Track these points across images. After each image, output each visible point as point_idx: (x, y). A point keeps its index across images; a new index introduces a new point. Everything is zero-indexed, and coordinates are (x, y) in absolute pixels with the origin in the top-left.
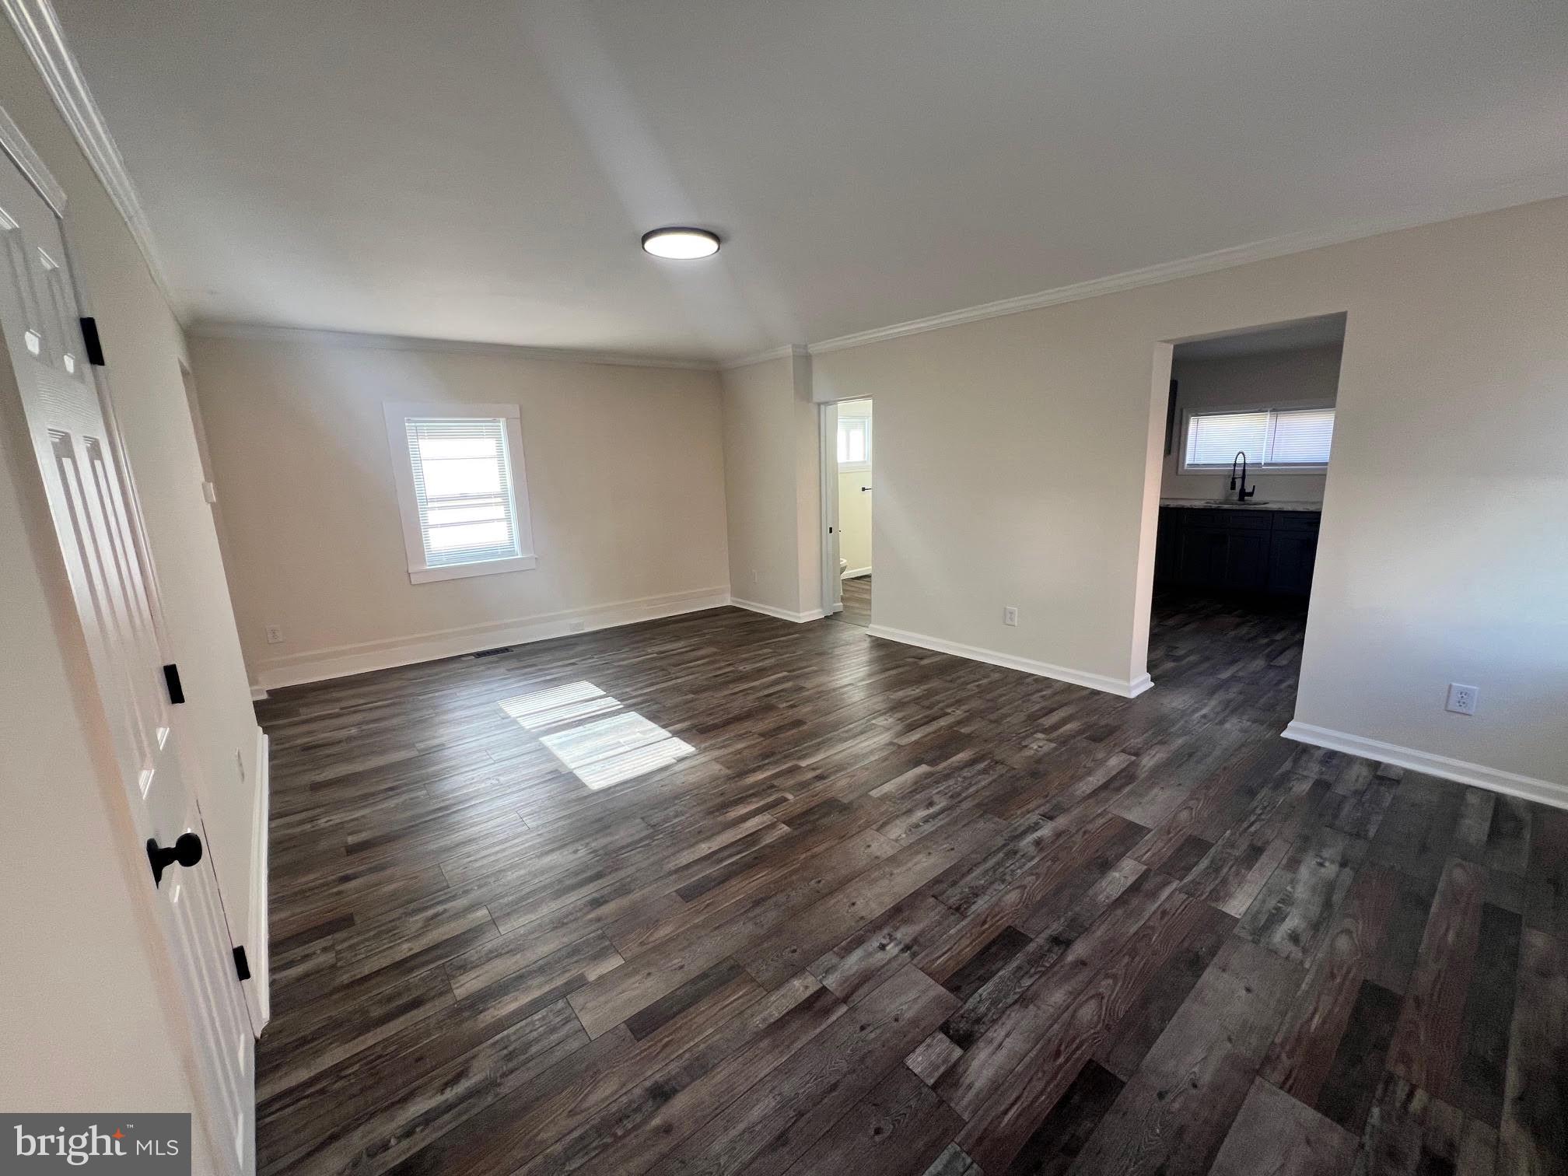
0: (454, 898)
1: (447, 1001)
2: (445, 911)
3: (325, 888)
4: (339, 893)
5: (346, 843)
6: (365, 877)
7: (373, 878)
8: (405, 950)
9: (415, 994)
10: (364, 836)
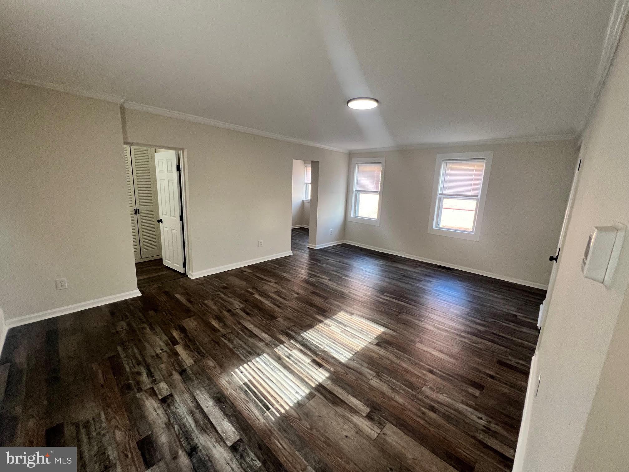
0: (465, 342)
1: (488, 329)
2: (470, 342)
3: (501, 380)
4: (497, 373)
5: (480, 393)
6: (484, 371)
7: (481, 368)
8: (489, 343)
9: (494, 335)
10: (471, 390)
